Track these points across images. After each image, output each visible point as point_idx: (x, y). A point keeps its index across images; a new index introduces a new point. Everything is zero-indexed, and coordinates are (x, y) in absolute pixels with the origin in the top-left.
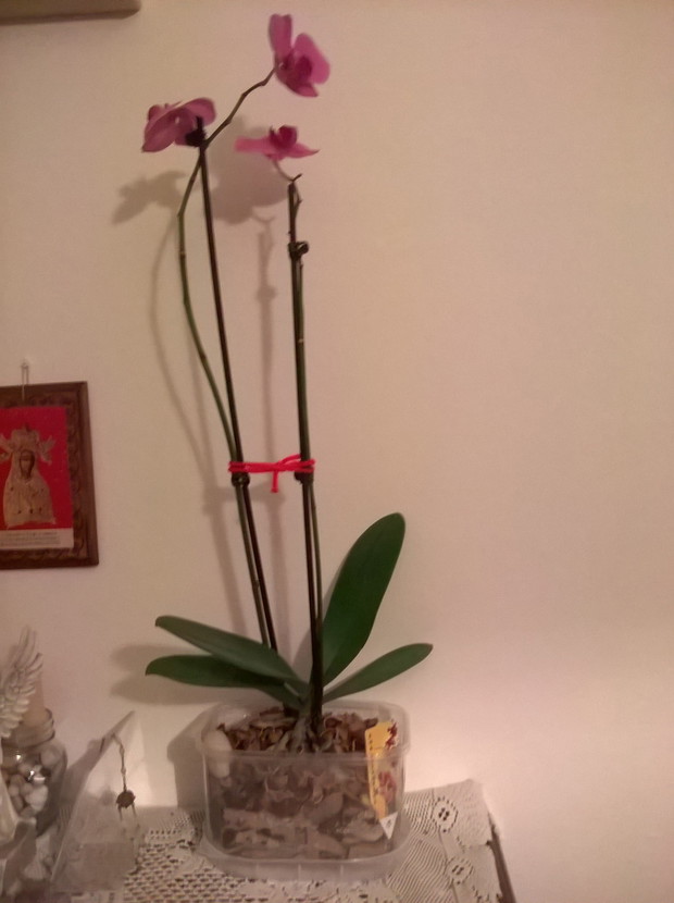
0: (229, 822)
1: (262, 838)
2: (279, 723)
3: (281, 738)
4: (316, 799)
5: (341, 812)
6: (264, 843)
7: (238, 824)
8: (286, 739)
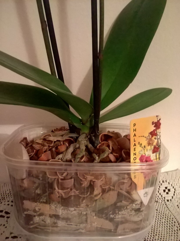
0: (28, 210)
1: (54, 220)
2: (66, 138)
3: (67, 148)
4: (96, 196)
5: (115, 204)
6: (55, 223)
7: (35, 211)
8: (71, 149)
